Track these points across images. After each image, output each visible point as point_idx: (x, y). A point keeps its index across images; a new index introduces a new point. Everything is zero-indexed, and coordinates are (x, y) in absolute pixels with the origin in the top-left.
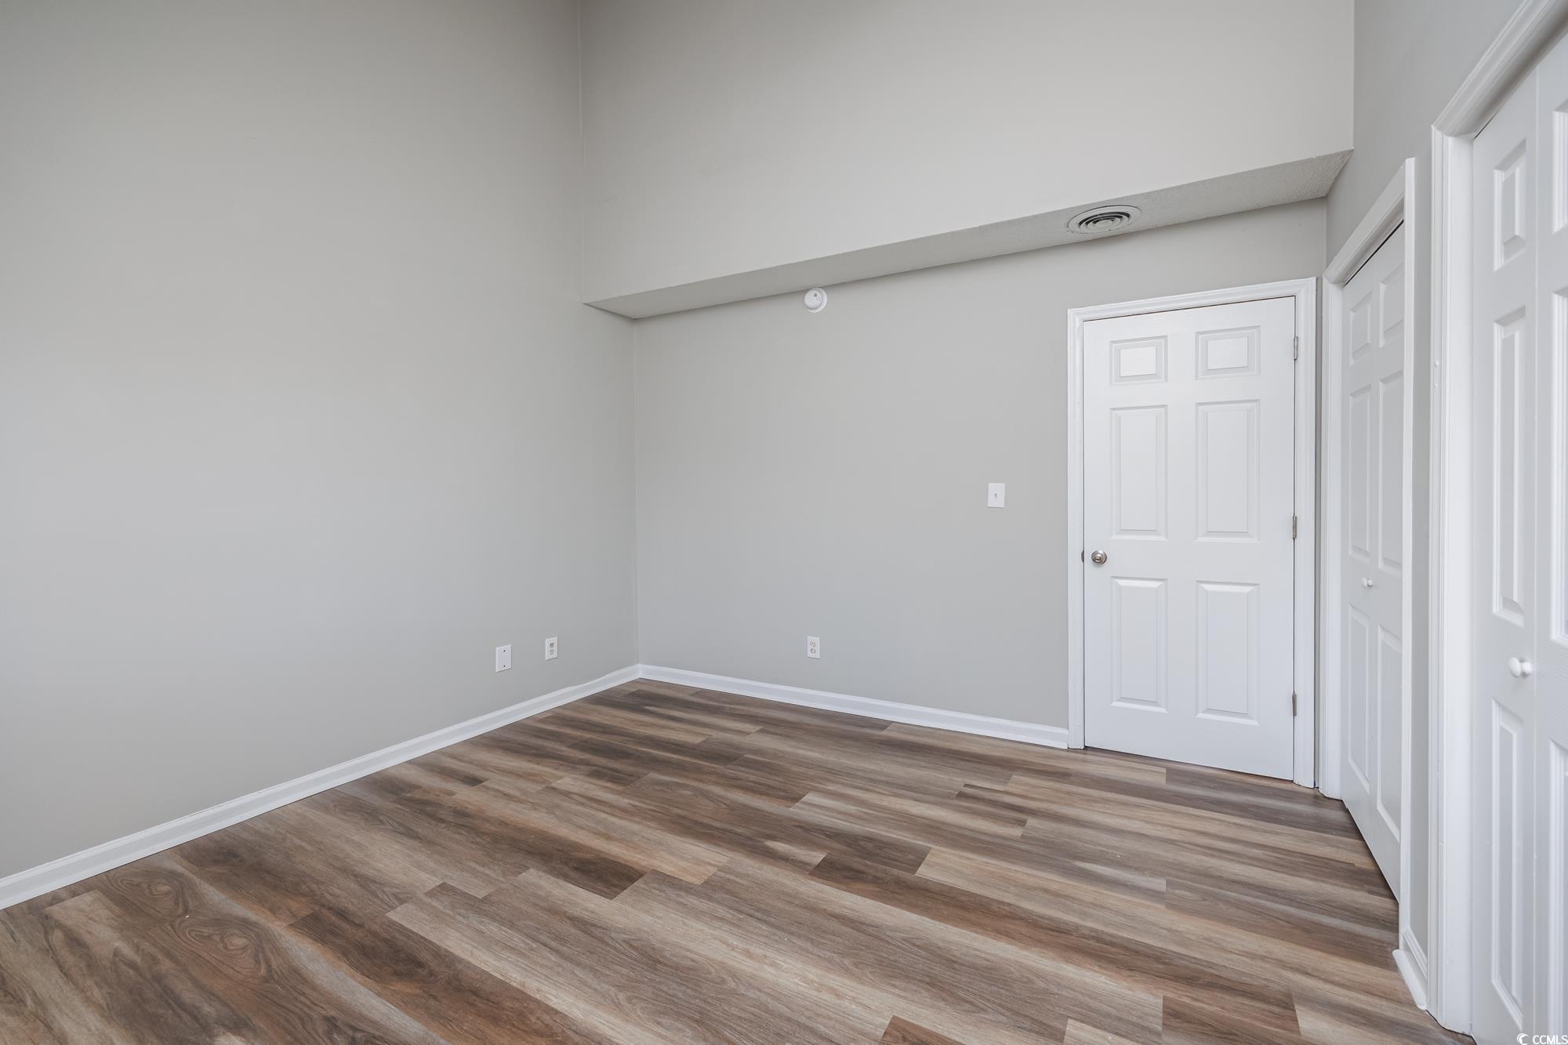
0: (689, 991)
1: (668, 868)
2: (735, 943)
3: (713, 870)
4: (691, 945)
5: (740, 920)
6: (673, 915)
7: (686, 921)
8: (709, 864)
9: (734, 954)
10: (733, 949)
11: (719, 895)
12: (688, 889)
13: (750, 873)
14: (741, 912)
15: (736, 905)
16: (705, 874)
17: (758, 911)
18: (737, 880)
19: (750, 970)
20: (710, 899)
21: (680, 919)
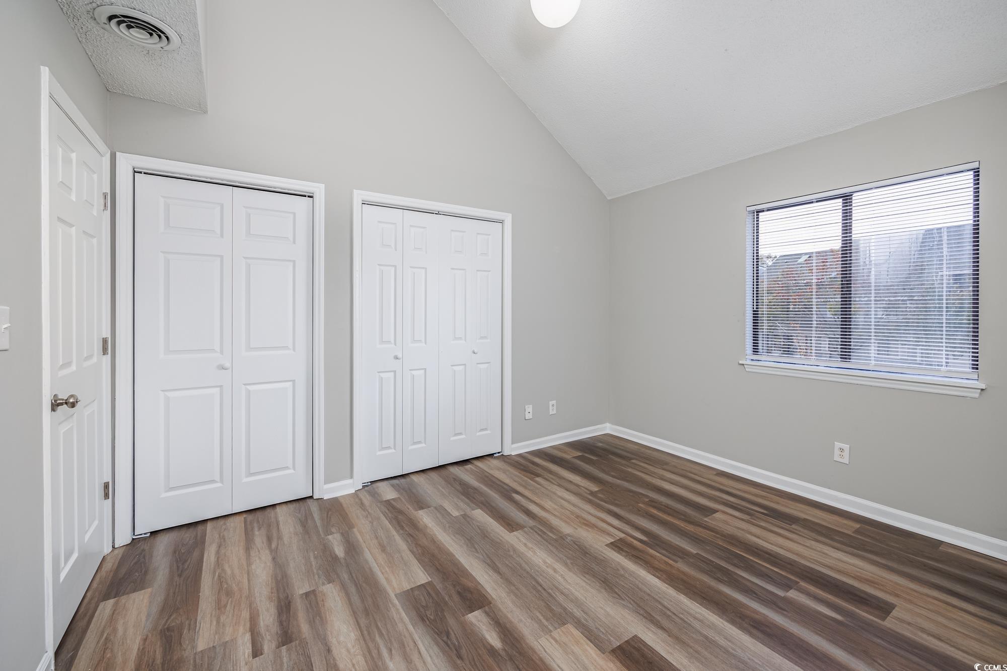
0: (589, 565)
1: (591, 650)
2: (560, 578)
3: (555, 634)
4: (584, 584)
5: (552, 589)
6: (592, 606)
7: (585, 600)
8: (556, 641)
9: (562, 573)
10: (562, 575)
11: (558, 610)
12: (580, 625)
13: (529, 620)
14: (549, 593)
15: (550, 599)
16: (563, 632)
17: (539, 590)
18: (541, 618)
19: (558, 564)
20: (565, 609)
21: (588, 602)
